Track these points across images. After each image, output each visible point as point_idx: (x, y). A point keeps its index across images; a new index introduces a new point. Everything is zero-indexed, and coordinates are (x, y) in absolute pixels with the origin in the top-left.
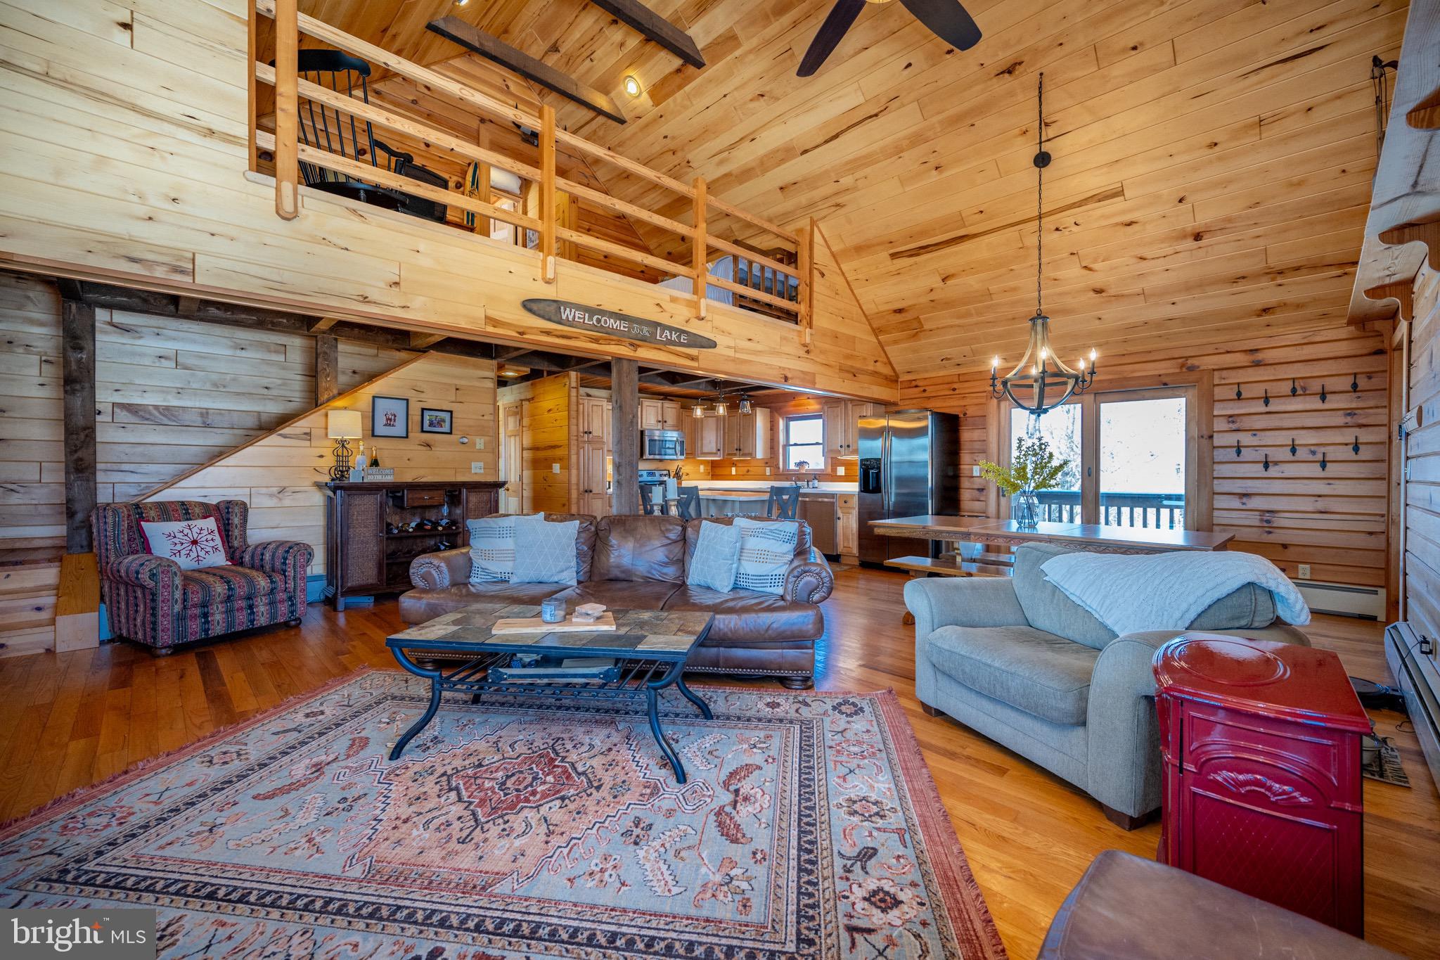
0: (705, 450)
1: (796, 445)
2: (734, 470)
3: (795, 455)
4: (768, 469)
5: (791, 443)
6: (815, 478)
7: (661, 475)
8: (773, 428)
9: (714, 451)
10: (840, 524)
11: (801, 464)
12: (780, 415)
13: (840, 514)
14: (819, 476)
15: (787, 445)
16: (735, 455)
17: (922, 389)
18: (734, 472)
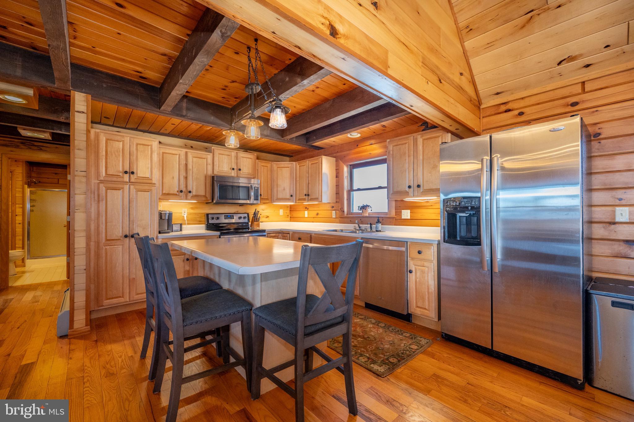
0: (280, 196)
1: (359, 190)
2: (306, 212)
3: (358, 200)
4: (334, 212)
5: (355, 188)
6: (378, 222)
7: (240, 218)
8: (338, 175)
9: (288, 196)
10: (412, 278)
11: (364, 208)
12: (345, 162)
13: (412, 265)
14: (381, 219)
15: (351, 190)
16: (304, 199)
17: (516, 112)
18: (306, 216)
